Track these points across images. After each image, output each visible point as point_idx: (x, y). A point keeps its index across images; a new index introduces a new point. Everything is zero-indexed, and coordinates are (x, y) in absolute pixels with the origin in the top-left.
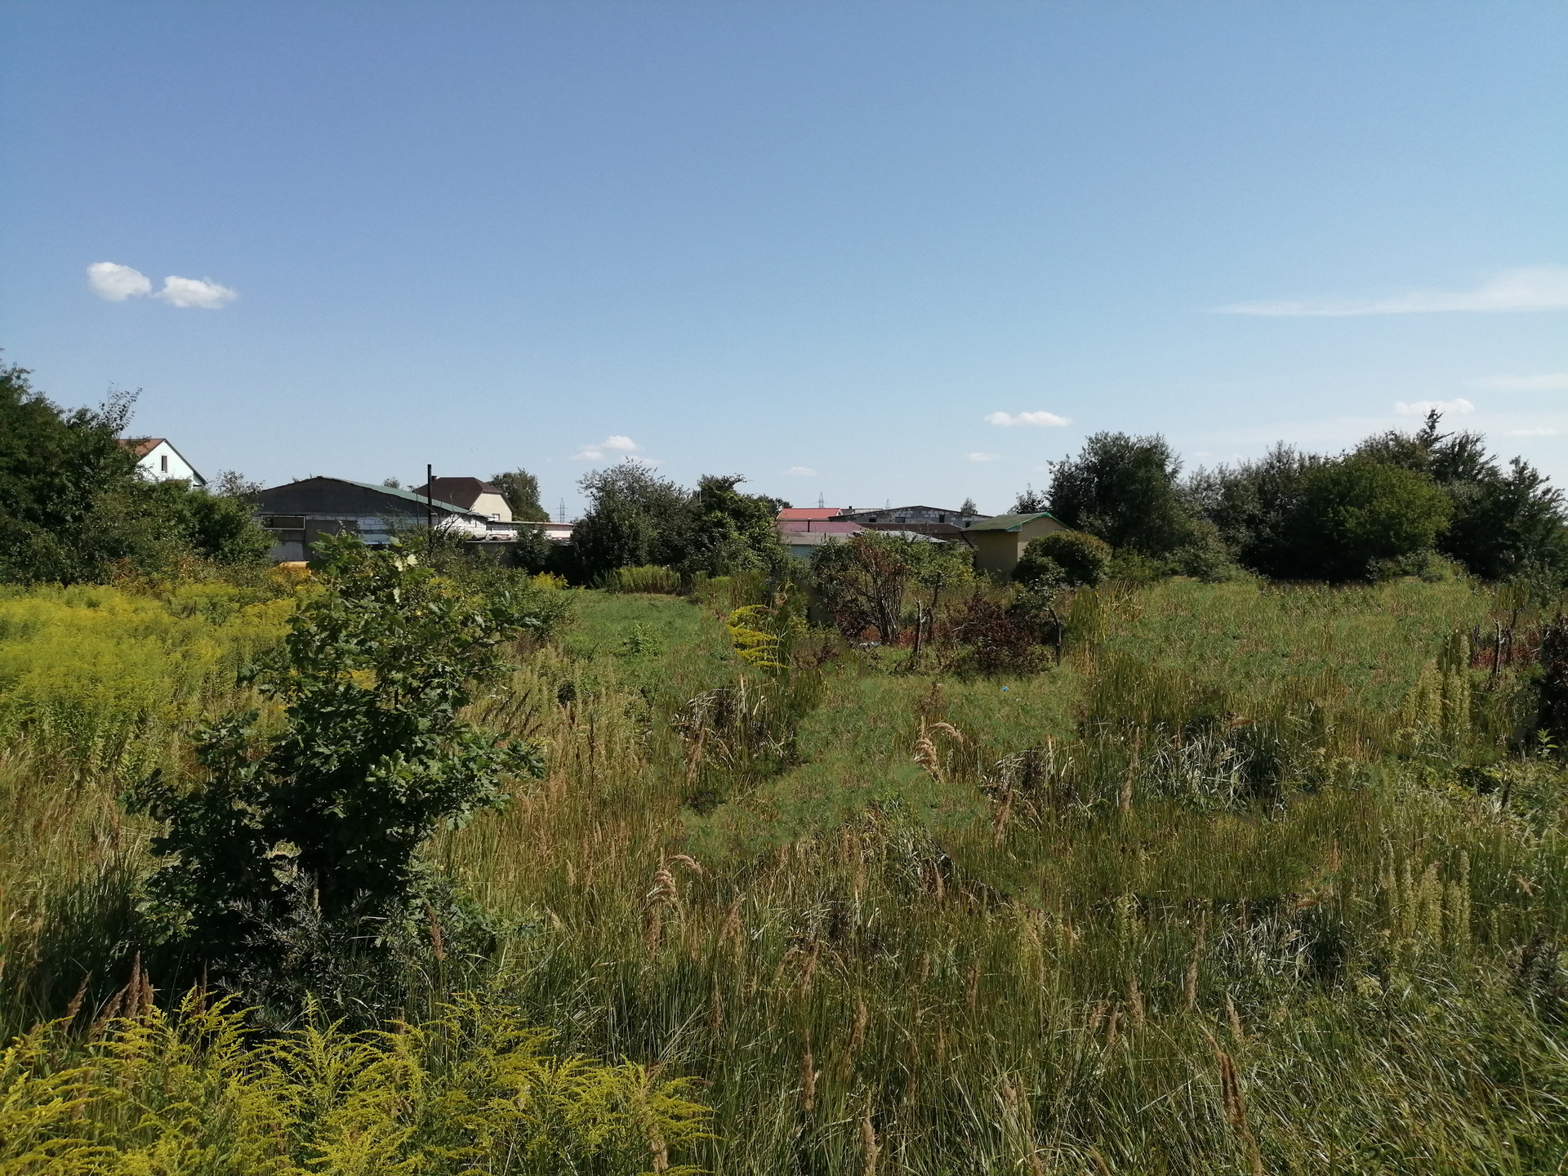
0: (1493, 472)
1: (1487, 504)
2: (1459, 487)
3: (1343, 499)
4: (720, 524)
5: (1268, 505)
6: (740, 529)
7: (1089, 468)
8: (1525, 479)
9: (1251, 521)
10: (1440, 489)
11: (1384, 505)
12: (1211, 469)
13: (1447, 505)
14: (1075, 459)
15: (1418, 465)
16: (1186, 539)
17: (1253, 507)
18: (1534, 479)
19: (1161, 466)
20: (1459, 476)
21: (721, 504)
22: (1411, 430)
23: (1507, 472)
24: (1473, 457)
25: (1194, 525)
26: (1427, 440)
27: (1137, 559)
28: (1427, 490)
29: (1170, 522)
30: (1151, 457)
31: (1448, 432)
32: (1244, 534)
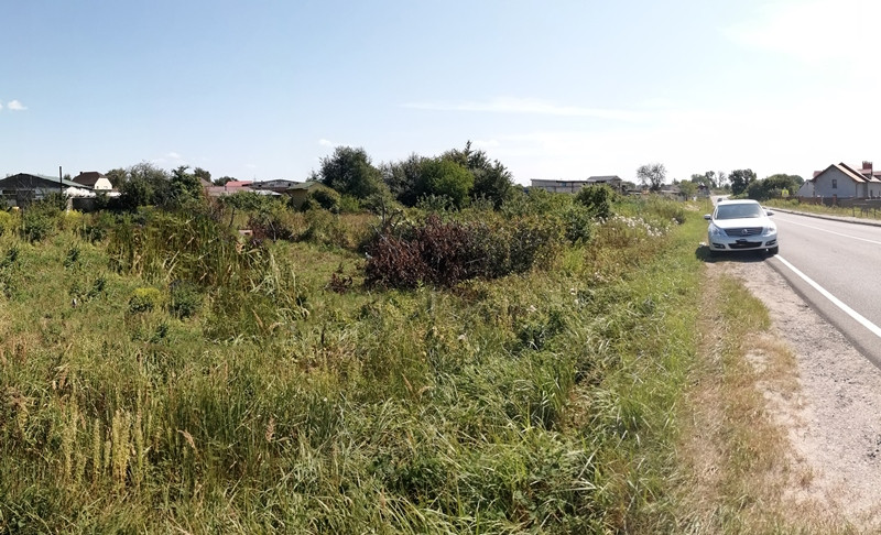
0: (489, 166)
1: (487, 178)
2: (477, 171)
3: (434, 175)
4: (179, 187)
5: (409, 177)
6: (189, 189)
7: (337, 161)
8: (500, 168)
9: (402, 184)
10: (470, 171)
11: (449, 178)
12: (386, 162)
13: (472, 178)
14: (331, 157)
15: (463, 163)
16: (375, 191)
17: (403, 178)
18: (502, 168)
19: (364, 161)
20: (477, 167)
21: (180, 179)
22: (461, 149)
23: (494, 165)
24: (483, 160)
25: (379, 186)
26: (467, 153)
27: (351, 199)
28: (464, 171)
29: (368, 183)
30: (359, 157)
31: (474, 149)
32: (400, 189)
